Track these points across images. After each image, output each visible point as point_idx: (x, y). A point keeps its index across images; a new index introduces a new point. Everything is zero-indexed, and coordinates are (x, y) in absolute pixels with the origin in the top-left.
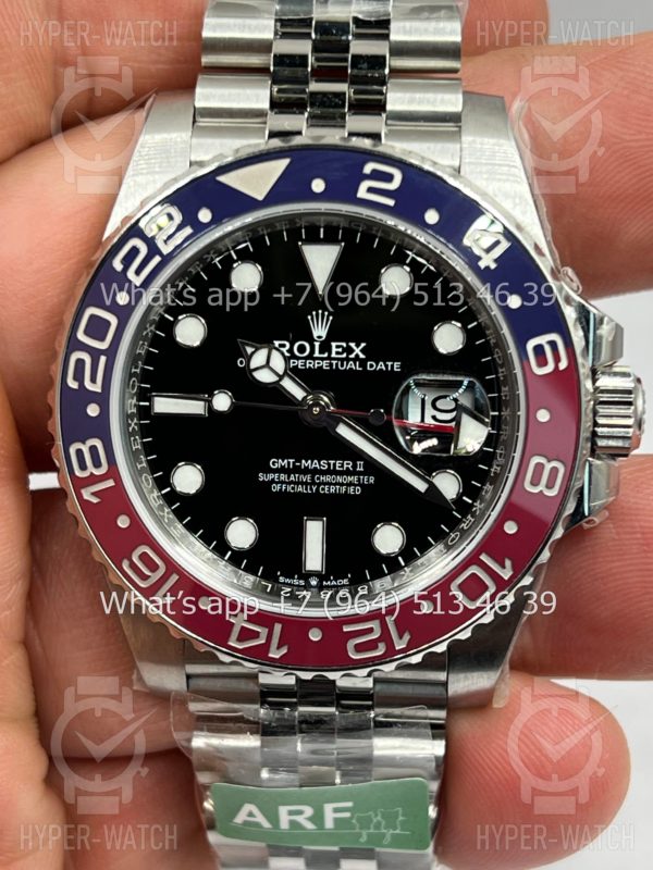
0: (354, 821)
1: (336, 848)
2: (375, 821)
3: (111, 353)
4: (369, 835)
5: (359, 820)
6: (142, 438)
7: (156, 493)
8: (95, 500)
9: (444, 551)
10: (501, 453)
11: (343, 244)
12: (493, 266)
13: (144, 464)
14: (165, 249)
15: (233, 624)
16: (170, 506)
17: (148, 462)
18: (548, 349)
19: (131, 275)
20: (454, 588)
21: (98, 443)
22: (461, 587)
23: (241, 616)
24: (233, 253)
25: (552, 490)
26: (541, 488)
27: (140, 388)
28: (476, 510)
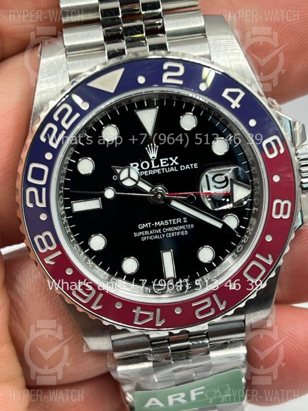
0: (205, 395)
1: (197, 408)
2: (216, 392)
3: (48, 186)
4: (213, 400)
5: (207, 394)
6: (70, 226)
8: (52, 263)
9: (236, 256)
10: (257, 201)
11: (158, 107)
12: (238, 106)
13: (74, 239)
14: (67, 127)
15: (135, 313)
16: (91, 258)
17: (75, 237)
18: (273, 145)
19: (51, 143)
20: (245, 274)
21: (49, 234)
22: (248, 273)
23: (139, 308)
24: (100, 121)
25: (286, 215)
26: (281, 215)
27: (65, 200)
28: (249, 232)
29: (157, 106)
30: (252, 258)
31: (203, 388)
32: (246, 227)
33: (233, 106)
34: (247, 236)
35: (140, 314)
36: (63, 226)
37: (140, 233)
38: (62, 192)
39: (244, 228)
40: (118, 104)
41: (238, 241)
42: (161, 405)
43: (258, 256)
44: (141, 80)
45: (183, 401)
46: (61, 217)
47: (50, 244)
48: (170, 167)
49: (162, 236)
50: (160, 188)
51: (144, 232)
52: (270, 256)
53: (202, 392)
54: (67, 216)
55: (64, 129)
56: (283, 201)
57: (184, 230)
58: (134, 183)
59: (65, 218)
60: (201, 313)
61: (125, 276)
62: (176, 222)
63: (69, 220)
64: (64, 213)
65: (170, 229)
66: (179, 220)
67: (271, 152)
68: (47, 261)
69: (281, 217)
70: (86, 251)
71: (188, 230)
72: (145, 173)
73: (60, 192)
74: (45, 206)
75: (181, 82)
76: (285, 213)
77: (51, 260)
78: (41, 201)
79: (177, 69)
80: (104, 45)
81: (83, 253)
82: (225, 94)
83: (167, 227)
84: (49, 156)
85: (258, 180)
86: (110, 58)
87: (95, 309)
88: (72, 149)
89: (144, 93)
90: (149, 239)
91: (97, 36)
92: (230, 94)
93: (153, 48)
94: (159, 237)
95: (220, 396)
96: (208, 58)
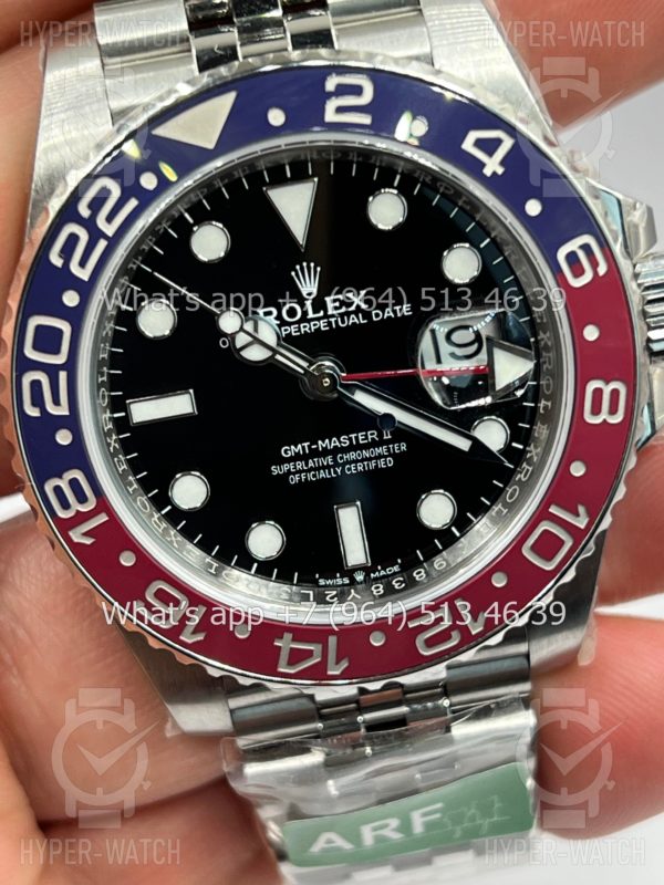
0: (445, 820)
1: (428, 849)
2: (468, 813)
4: (463, 829)
5: (450, 818)
6: (126, 455)
8: (88, 541)
9: (505, 511)
10: (548, 386)
11: (316, 179)
12: (500, 171)
13: (135, 486)
14: (110, 230)
15: (280, 647)
16: (175, 526)
17: (139, 481)
18: (582, 255)
19: (74, 268)
20: (526, 552)
21: (77, 474)
22: (534, 548)
23: (288, 636)
24: (187, 215)
25: (615, 416)
26: (604, 416)
27: (111, 397)
28: (532, 457)
29: (313, 176)
30: (541, 514)
31: (439, 805)
32: (526, 444)
33: (488, 172)
34: (529, 464)
35: (292, 649)
36: (110, 456)
37: (285, 467)
38: (105, 378)
39: (521, 447)
40: (226, 174)
41: (507, 477)
42: (347, 846)
43: (553, 510)
44: (276, 117)
45: (397, 836)
46: (104, 436)
47: (82, 498)
48: (348, 314)
49: (335, 472)
50: (327, 363)
51: (295, 463)
52: (581, 509)
53: (438, 816)
54: (118, 434)
55: (105, 236)
56: (607, 382)
57: (386, 457)
58: (269, 354)
59: (114, 437)
60: (430, 643)
61: (256, 565)
62: (367, 438)
63: (121, 441)
64: (110, 426)
65: (352, 455)
66: (372, 435)
67: (578, 272)
68: (76, 536)
69: (605, 420)
70: (163, 512)
71: (393, 455)
72: (293, 329)
73: (100, 380)
74: (67, 413)
75: (366, 120)
76: (613, 410)
77: (86, 534)
78: (56, 402)
79: (357, 91)
80: (188, 40)
81: (156, 516)
82: (468, 145)
83: (345, 450)
84: (71, 299)
85: (549, 339)
86: (202, 69)
87: (190, 641)
88: (124, 280)
89: (283, 147)
90: (306, 479)
91: (172, 20)
92: (479, 143)
93: (300, 41)
94: (330, 473)
95: (479, 822)
96: (428, 63)
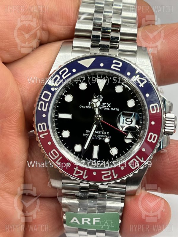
0: (100, 223)
1: (95, 230)
2: (105, 223)
3: (50, 102)
4: (103, 227)
5: (101, 222)
6: (55, 124)
7: (58, 137)
8: (43, 138)
9: (127, 155)
13: (55, 130)
14: (64, 78)
15: (75, 170)
16: (61, 140)
18: (155, 107)
20: (129, 164)
21: (45, 124)
23: (77, 168)
25: (154, 141)
30: (134, 157)
32: (135, 143)
37: (86, 135)
41: (130, 148)
43: (137, 157)
44: (102, 65)
47: (44, 129)
52: (142, 158)
54: (55, 119)
56: (154, 134)
60: (105, 177)
61: (75, 153)
62: (103, 133)
67: (153, 110)
68: (41, 136)
69: (151, 142)
70: (60, 137)
73: (54, 107)
74: (46, 111)
75: (119, 70)
78: (45, 108)
79: (119, 64)
80: (90, 48)
83: (99, 134)
87: (57, 163)
88: (64, 89)
91: (88, 45)
94: (94, 138)
